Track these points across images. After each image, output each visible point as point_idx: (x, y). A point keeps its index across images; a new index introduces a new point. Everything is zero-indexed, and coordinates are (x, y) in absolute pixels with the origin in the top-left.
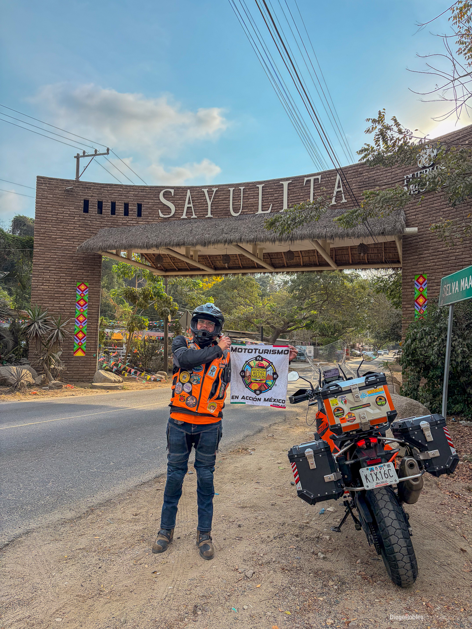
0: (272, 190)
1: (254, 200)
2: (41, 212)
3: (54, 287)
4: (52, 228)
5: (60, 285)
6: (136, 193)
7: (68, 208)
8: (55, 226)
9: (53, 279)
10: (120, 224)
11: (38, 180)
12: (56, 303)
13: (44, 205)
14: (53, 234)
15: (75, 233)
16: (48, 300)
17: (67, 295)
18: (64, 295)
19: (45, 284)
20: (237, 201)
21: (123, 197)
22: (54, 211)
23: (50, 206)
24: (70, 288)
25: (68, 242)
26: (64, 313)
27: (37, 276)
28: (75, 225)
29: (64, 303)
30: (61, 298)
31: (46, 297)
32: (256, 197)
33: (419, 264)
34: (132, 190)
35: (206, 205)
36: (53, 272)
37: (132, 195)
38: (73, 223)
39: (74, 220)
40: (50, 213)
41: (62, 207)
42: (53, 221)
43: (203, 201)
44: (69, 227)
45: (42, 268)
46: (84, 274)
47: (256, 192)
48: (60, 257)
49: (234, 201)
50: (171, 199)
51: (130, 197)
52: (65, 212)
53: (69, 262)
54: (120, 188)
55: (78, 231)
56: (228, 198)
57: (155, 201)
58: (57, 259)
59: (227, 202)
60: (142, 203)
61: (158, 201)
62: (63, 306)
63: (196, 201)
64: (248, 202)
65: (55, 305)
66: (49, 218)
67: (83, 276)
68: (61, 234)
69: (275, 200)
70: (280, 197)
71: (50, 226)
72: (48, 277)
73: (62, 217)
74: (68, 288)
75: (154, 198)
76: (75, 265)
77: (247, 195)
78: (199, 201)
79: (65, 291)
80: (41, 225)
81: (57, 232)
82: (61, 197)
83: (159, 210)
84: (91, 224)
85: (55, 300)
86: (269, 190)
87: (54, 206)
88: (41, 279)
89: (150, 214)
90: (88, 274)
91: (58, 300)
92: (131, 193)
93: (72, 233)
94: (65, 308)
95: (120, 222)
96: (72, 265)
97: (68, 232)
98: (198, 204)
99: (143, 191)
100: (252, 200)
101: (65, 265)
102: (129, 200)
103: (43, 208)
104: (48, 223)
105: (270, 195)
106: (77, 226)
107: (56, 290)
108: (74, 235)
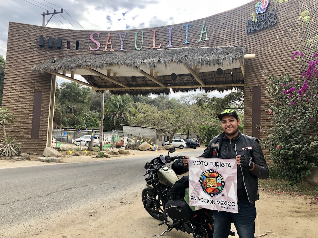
0: (162, 33)
1: (151, 39)
2: (11, 45)
3: (19, 94)
4: (18, 56)
5: (23, 92)
6: (75, 35)
7: (30, 43)
8: (20, 54)
9: (18, 89)
10: (64, 54)
11: (9, 24)
12: (20, 104)
13: (13, 40)
14: (19, 59)
15: (34, 59)
16: (14, 102)
17: (27, 99)
18: (25, 99)
19: (12, 92)
20: (139, 40)
21: (67, 37)
22: (20, 45)
23: (17, 41)
24: (29, 95)
25: (29, 65)
26: (25, 111)
27: (7, 86)
28: (34, 54)
29: (26, 104)
30: (23, 101)
31: (13, 100)
32: (151, 38)
33: (256, 79)
34: (73, 33)
35: (120, 43)
36: (18, 84)
37: (73, 36)
38: (33, 53)
39: (34, 51)
40: (17, 46)
41: (26, 42)
42: (19, 51)
43: (118, 40)
44: (30, 56)
45: (11, 81)
46: (40, 86)
47: (152, 34)
48: (23, 74)
49: (138, 41)
50: (97, 39)
51: (71, 38)
52: (27, 46)
53: (29, 78)
54: (65, 31)
55: (36, 58)
56: (134, 38)
57: (88, 40)
58: (21, 76)
59: (134, 41)
60: (79, 41)
61: (90, 40)
62: (25, 106)
63: (114, 40)
64: (147, 41)
65: (19, 106)
66: (16, 49)
67: (39, 87)
68: (25, 60)
69: (164, 40)
70: (167, 38)
71: (17, 54)
72: (15, 87)
73: (25, 49)
74: (28, 94)
75: (87, 38)
76: (33, 80)
77: (146, 37)
78: (116, 40)
79: (26, 97)
80: (11, 53)
81: (22, 58)
82: (25, 35)
83: (90, 46)
84: (45, 54)
85: (19, 102)
86: (160, 33)
87: (20, 41)
88: (10, 88)
89: (84, 48)
90: (42, 86)
91: (21, 102)
92: (72, 34)
93: (32, 59)
94: (26, 108)
95: (64, 53)
96: (31, 80)
97: (29, 59)
98: (115, 42)
99: (80, 34)
100: (149, 40)
101: (27, 80)
102: (70, 39)
103: (13, 42)
104: (16, 52)
105: (161, 37)
106: (36, 55)
107: (20, 96)
108: (33, 61)
